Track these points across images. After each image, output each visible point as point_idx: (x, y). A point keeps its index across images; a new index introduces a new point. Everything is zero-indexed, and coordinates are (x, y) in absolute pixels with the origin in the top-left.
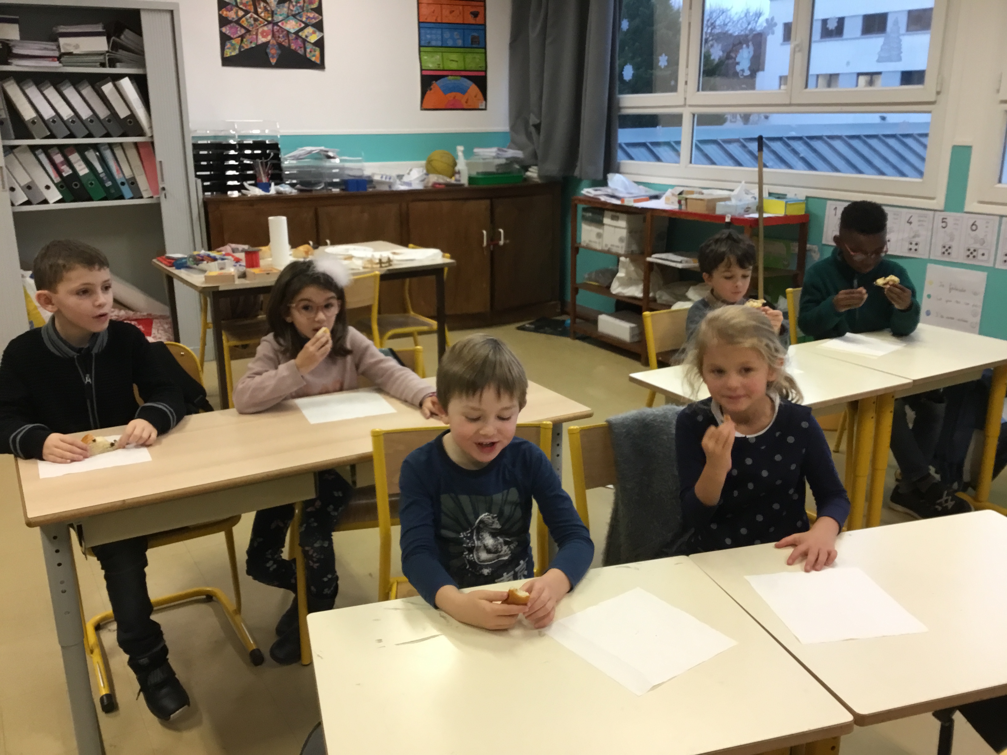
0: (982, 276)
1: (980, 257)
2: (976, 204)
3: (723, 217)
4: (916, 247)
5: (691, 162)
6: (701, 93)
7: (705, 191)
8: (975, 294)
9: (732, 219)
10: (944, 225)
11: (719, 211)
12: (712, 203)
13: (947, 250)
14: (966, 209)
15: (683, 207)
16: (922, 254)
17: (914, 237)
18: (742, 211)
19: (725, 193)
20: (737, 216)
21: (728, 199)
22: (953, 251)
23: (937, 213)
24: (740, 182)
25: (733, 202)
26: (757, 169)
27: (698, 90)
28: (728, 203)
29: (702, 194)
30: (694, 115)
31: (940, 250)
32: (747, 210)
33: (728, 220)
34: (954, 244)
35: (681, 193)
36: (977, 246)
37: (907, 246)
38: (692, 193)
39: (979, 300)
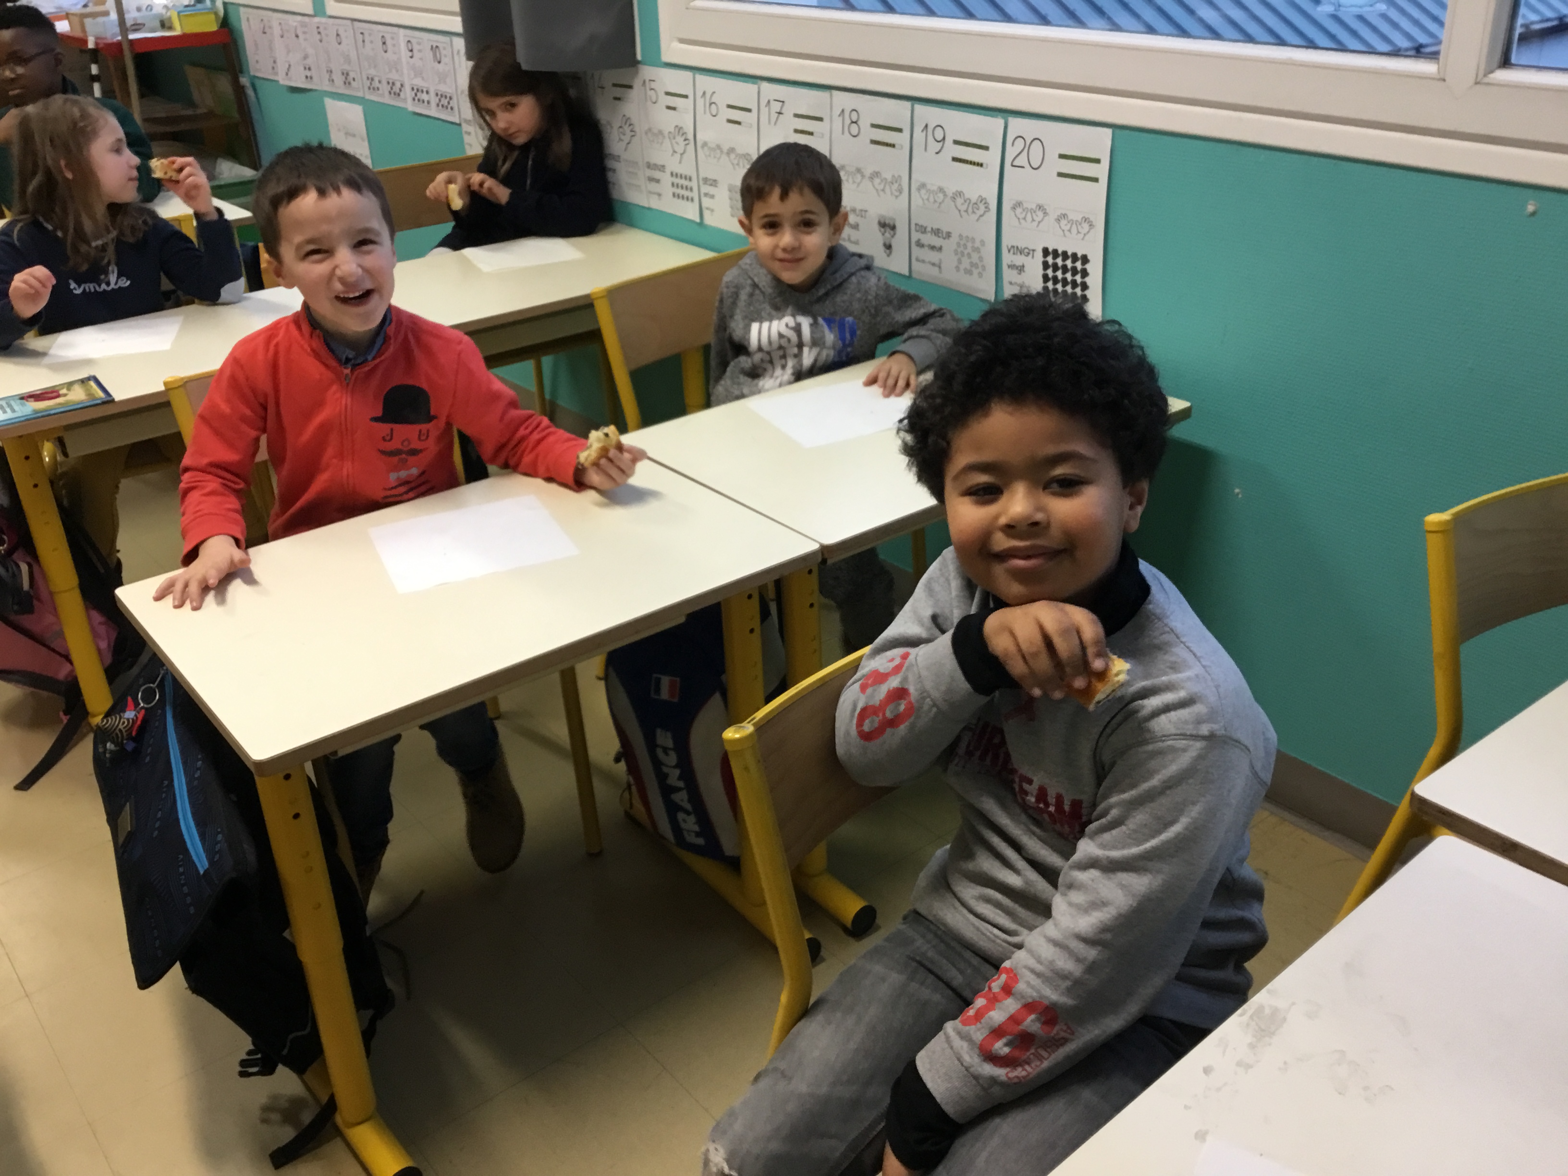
0: (360, 112)
1: (353, 85)
4: (310, 74)
8: (363, 139)
10: (320, 37)
13: (330, 75)
14: (330, 13)
16: (316, 84)
17: (307, 60)
22: (335, 78)
23: (312, 20)
32: (137, 28)
34: (332, 68)
36: (348, 69)
37: (302, 72)
39: (367, 148)
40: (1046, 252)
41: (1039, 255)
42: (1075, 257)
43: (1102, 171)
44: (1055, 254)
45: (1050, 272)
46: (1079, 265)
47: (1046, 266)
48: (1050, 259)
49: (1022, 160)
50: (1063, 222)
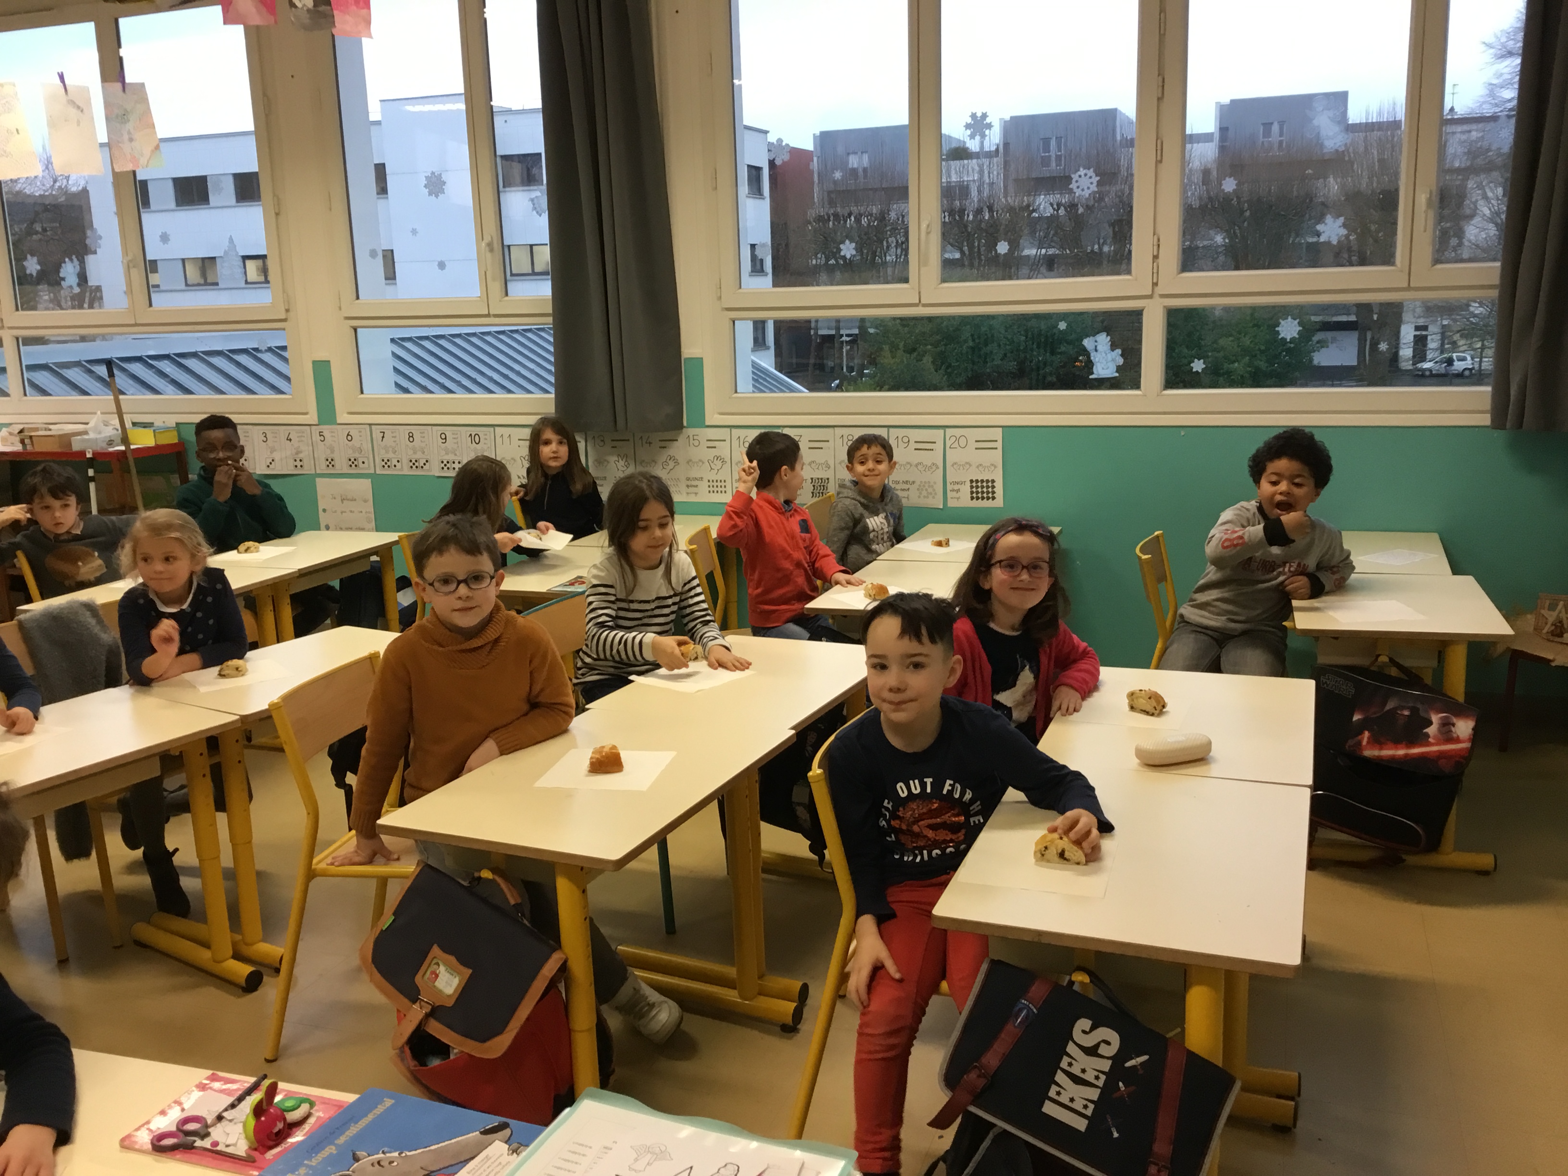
0: (366, 484)
1: (361, 465)
2: (346, 415)
3: (82, 453)
4: (301, 463)
5: (25, 395)
6: (21, 312)
7: (51, 427)
8: (365, 501)
9: (93, 454)
10: (322, 438)
11: (76, 447)
12: (66, 439)
13: (330, 462)
14: (339, 422)
15: (29, 448)
16: (308, 470)
17: (297, 453)
18: (104, 445)
19: (81, 427)
20: (98, 449)
21: (86, 433)
22: (337, 463)
23: (313, 427)
24: (95, 413)
25: (92, 435)
26: (112, 397)
27: (17, 309)
28: (86, 437)
29: (50, 430)
30: (17, 339)
31: (324, 464)
32: (111, 443)
33: (89, 455)
34: (336, 456)
35: (21, 431)
36: (357, 455)
37: (292, 463)
38: (37, 429)
39: (370, 507)
40: (972, 481)
41: (968, 484)
42: (988, 481)
43: (999, 445)
44: (977, 481)
45: (974, 490)
46: (990, 484)
47: (972, 487)
48: (974, 484)
49: (956, 445)
50: (980, 468)
